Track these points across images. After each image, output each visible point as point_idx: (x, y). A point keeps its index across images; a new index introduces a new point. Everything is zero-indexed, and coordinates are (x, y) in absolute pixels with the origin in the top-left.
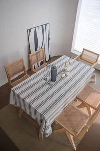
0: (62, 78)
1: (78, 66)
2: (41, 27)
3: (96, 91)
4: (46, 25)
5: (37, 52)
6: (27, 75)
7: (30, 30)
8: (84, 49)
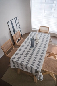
0: (37, 44)
1: (41, 35)
2: (14, 20)
3: (54, 46)
4: (16, 18)
5: (15, 34)
6: (14, 48)
7: (9, 22)
8: (40, 26)
